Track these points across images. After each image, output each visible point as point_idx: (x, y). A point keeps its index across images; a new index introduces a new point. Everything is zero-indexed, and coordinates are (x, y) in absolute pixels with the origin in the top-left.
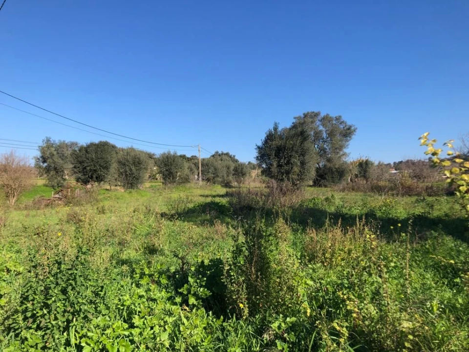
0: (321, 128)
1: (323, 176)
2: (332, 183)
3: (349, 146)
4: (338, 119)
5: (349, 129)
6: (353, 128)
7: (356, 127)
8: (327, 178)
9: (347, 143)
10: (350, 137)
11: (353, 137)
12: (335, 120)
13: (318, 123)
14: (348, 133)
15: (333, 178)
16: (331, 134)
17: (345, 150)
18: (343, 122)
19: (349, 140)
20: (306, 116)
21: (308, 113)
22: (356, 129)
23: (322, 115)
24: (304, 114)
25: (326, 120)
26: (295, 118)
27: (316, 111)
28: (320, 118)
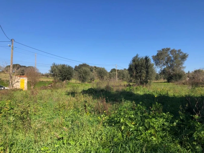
0: (170, 55)
1: (171, 77)
2: (176, 81)
3: (184, 64)
4: (179, 51)
5: (185, 55)
7: (188, 54)
8: (173, 78)
9: (183, 62)
10: (185, 59)
11: (187, 59)
13: (169, 53)
14: (184, 57)
15: (176, 78)
16: (175, 58)
17: (184, 65)
18: (181, 52)
19: (185, 60)
20: (163, 50)
22: (188, 55)
23: (172, 49)
24: (162, 49)
25: (173, 51)
26: (158, 51)
27: (168, 48)
28: (170, 50)
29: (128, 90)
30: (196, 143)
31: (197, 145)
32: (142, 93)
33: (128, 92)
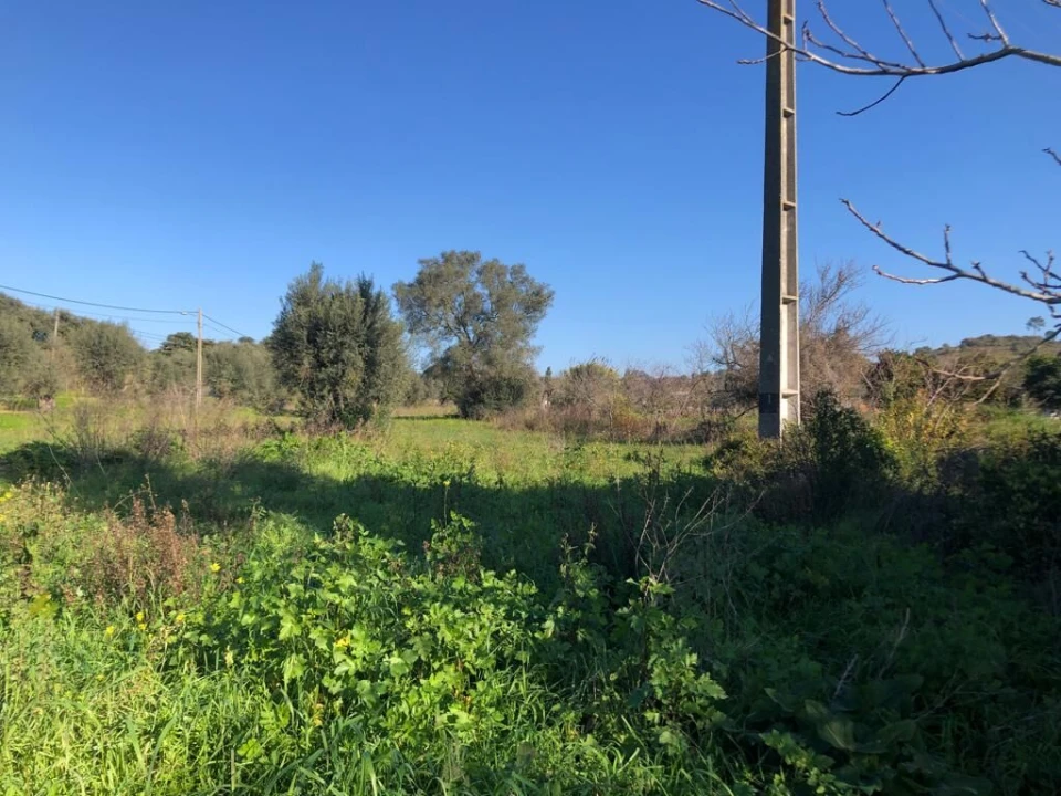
0: (479, 289)
1: (477, 394)
2: (496, 412)
3: (538, 333)
4: (517, 271)
5: (538, 294)
6: (545, 292)
7: (552, 288)
8: (486, 400)
9: (534, 325)
10: (541, 311)
11: (548, 310)
12: (511, 274)
13: (474, 277)
14: (536, 303)
15: (499, 399)
16: (500, 303)
17: (533, 342)
18: (526, 279)
19: (541, 318)
20: (447, 258)
21: (453, 253)
22: (553, 292)
23: (486, 258)
24: (443, 255)
25: (490, 271)
26: (421, 262)
27: (472, 250)
28: (478, 266)
29: (274, 457)
30: (657, 715)
31: (662, 723)
32: (343, 469)
33: (272, 467)
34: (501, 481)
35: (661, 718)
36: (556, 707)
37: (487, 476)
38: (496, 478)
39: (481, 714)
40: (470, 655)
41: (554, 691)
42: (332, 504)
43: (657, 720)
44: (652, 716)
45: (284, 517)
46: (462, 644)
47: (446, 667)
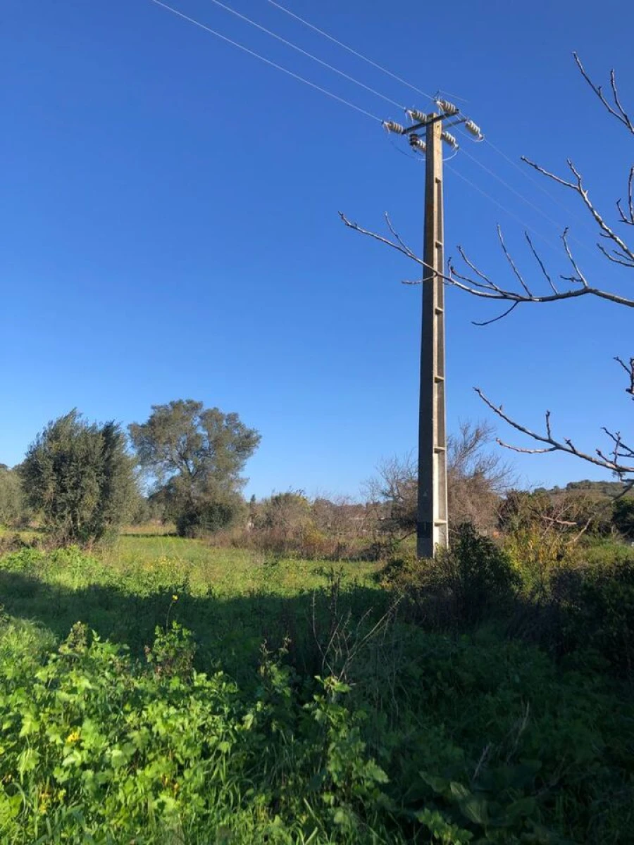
0: (200, 431)
1: (194, 516)
2: (208, 532)
3: (246, 467)
4: (233, 418)
5: (248, 437)
6: (254, 435)
7: (259, 434)
8: (201, 522)
9: (243, 462)
10: (249, 451)
11: (255, 450)
12: (227, 420)
13: (197, 420)
14: (246, 444)
15: (211, 521)
16: (217, 443)
17: (242, 474)
18: (239, 425)
19: (249, 456)
20: (176, 406)
21: (180, 402)
22: (261, 436)
23: (207, 407)
24: (172, 403)
25: (211, 417)
26: (154, 408)
27: (197, 400)
28: (200, 412)
29: (17, 568)
30: (332, 798)
31: (337, 804)
32: (76, 579)
33: (15, 577)
34: (210, 592)
35: (335, 800)
36: (250, 792)
37: (199, 588)
38: (206, 589)
39: (187, 800)
40: (181, 747)
41: (248, 777)
42: (66, 610)
43: (332, 802)
44: (328, 798)
45: (24, 622)
46: (174, 736)
47: (159, 757)
